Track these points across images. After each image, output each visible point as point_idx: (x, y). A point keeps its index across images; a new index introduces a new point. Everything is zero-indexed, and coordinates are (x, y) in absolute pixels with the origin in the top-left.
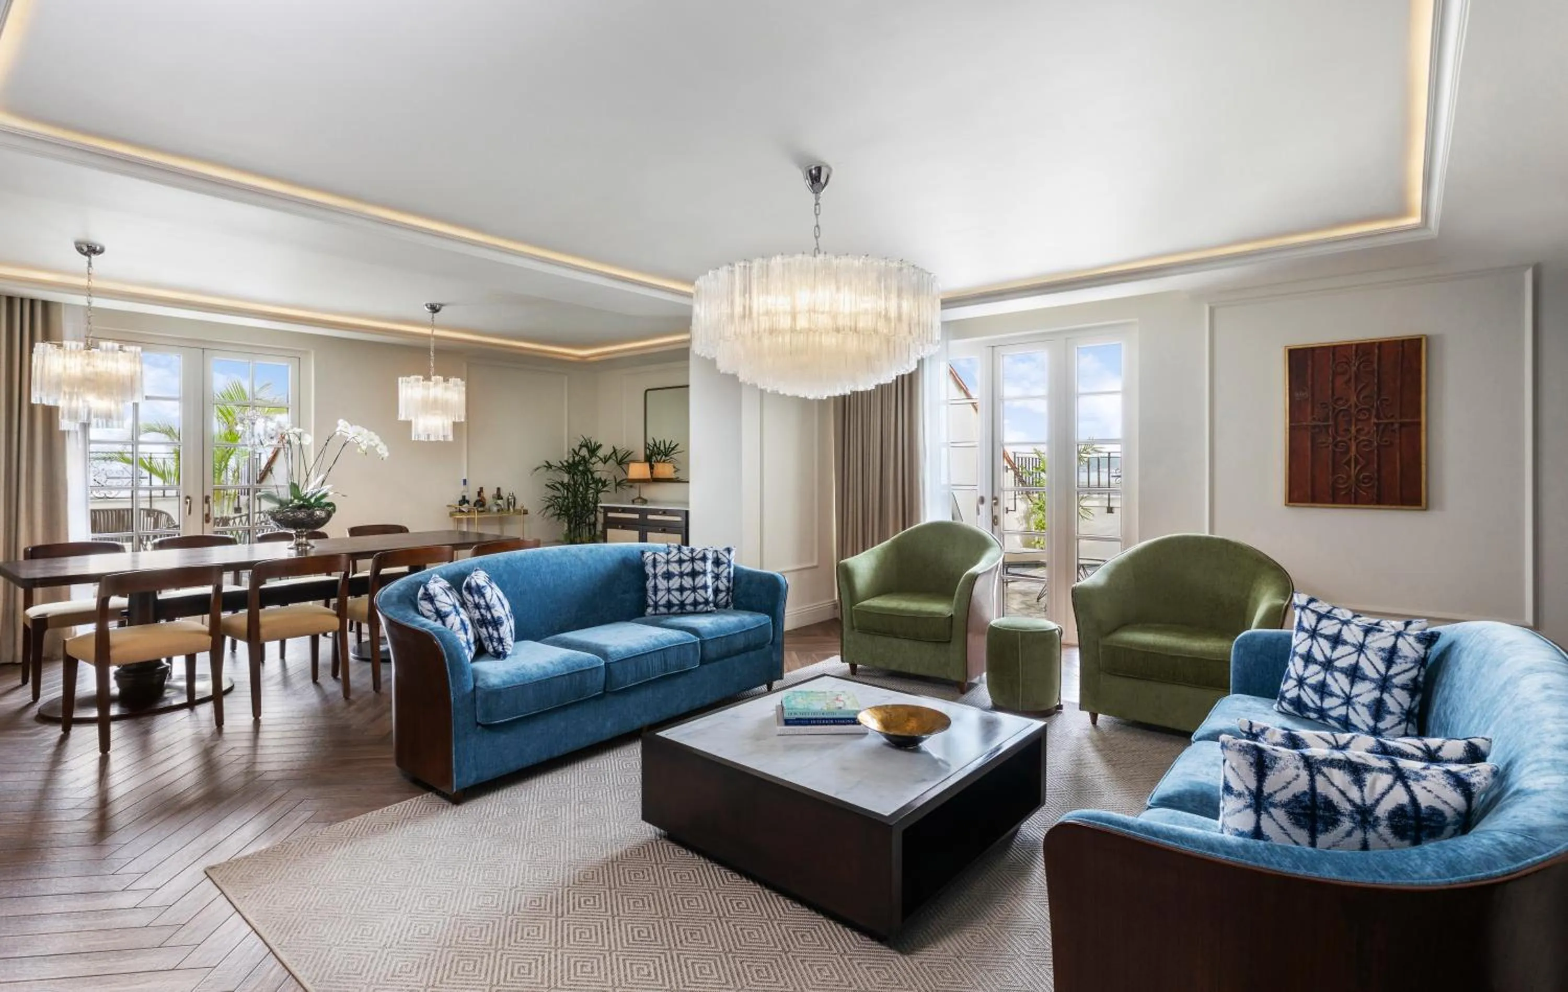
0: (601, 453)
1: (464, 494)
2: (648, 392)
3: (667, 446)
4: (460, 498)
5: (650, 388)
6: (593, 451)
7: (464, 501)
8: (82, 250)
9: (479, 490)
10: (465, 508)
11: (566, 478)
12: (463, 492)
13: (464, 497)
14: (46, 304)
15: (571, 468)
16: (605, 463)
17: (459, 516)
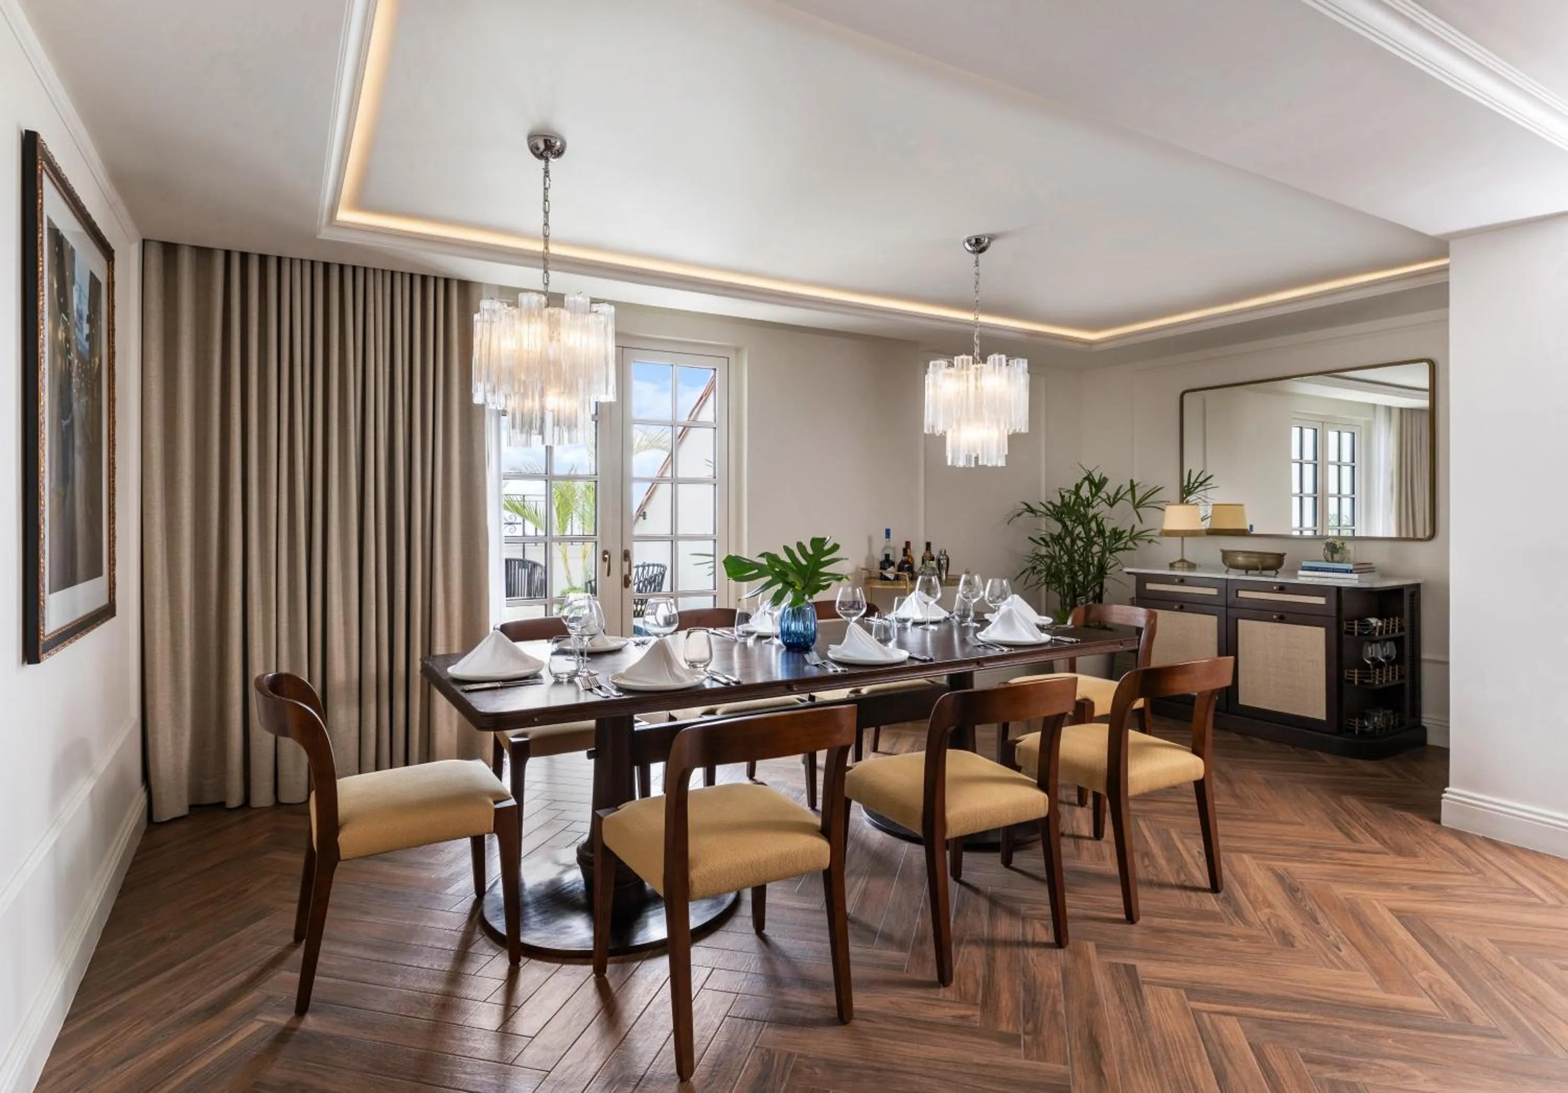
0: (1109, 489)
1: (887, 552)
2: (1187, 396)
3: (1192, 480)
4: (882, 558)
5: (1186, 389)
6: (1098, 485)
7: (887, 562)
8: (538, 149)
9: (904, 546)
10: (890, 573)
11: (1057, 528)
12: (885, 548)
13: (887, 556)
14: (465, 285)
15: (1061, 512)
16: (1111, 505)
17: (878, 585)
